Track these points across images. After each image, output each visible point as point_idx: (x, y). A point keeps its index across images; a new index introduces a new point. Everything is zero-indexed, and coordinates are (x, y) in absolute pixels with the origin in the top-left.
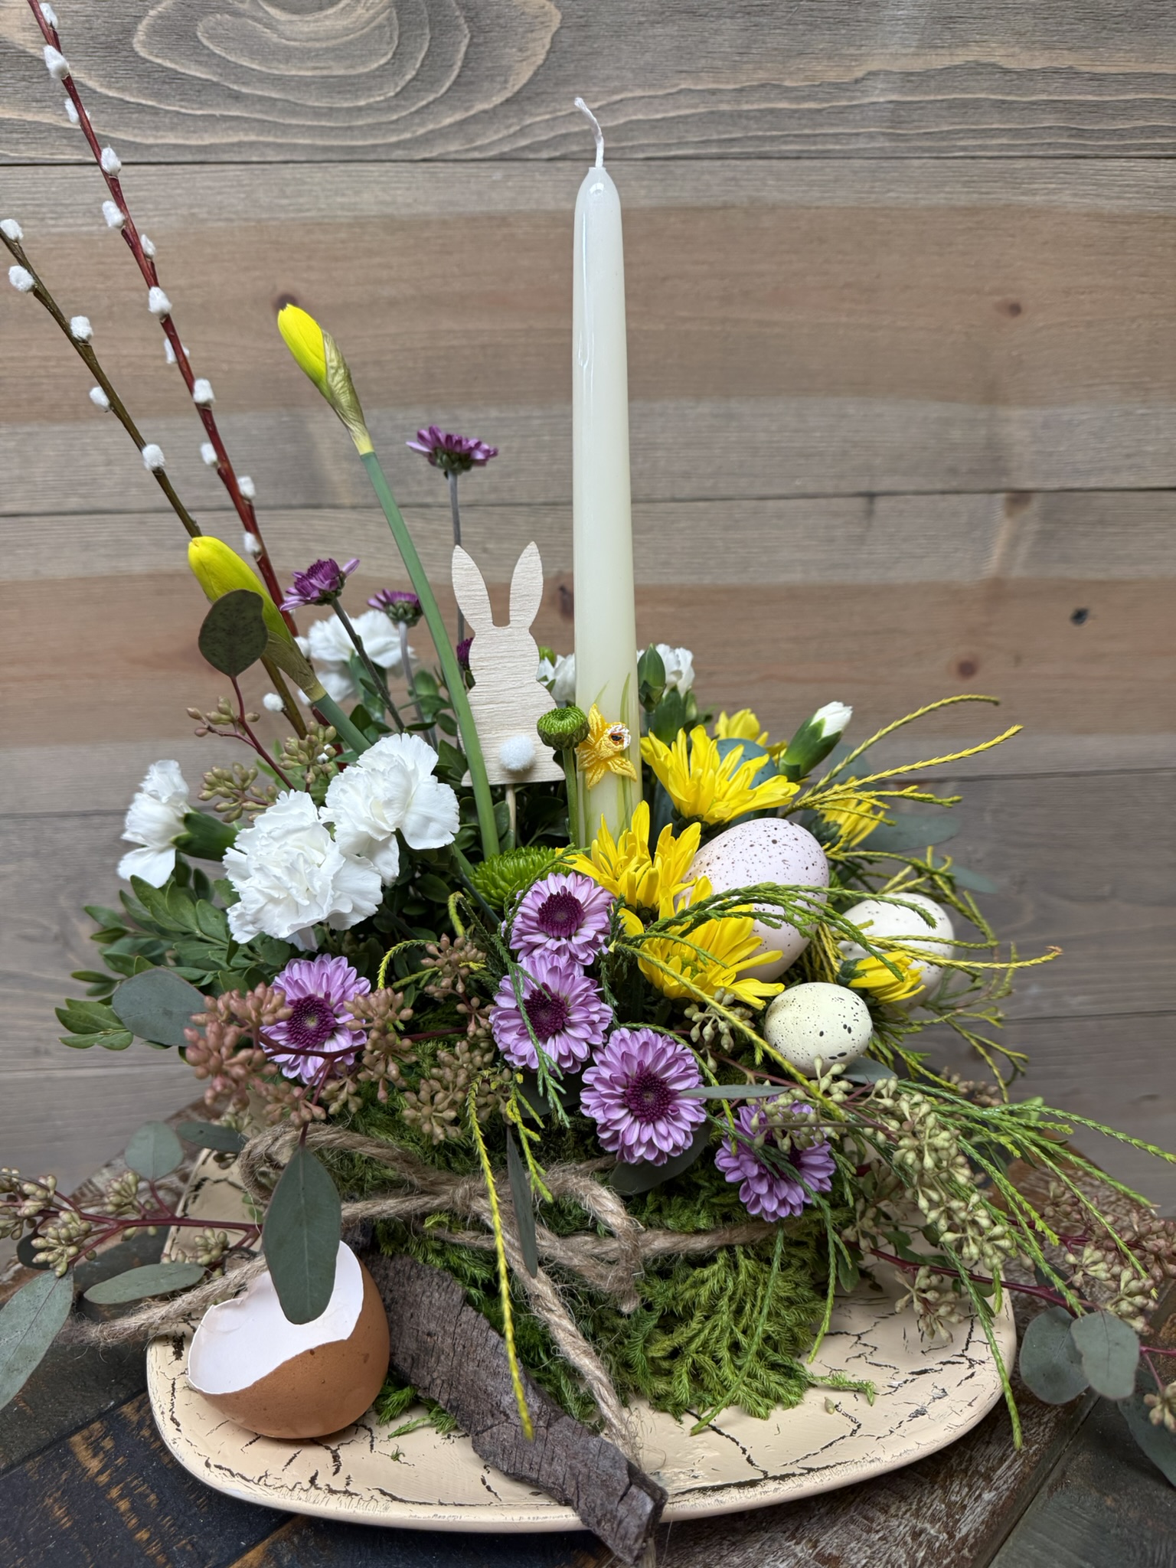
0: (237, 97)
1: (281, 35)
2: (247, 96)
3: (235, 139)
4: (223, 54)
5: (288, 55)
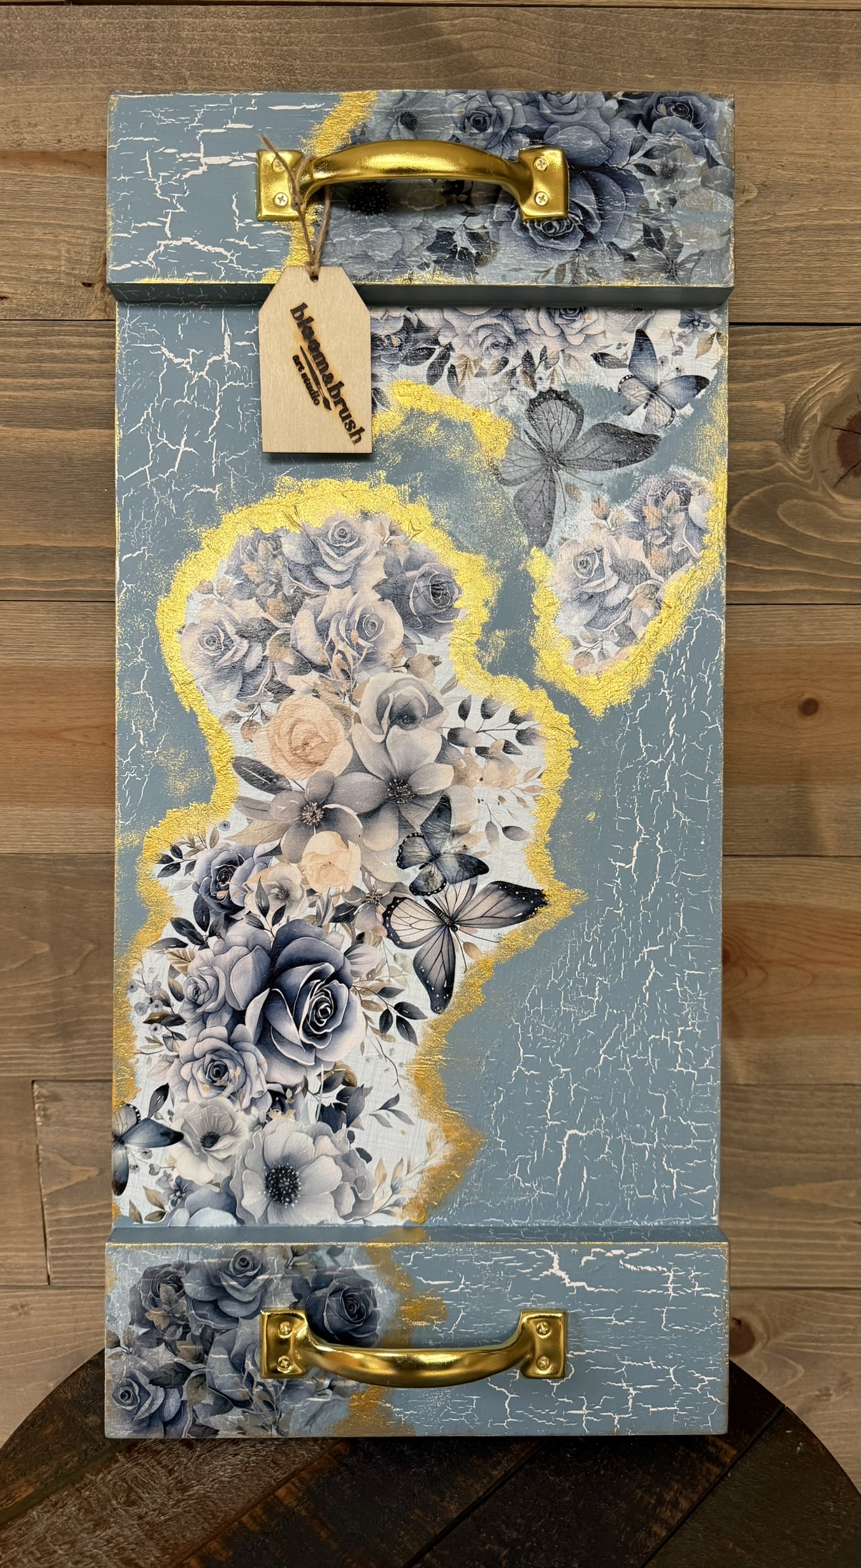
0: (800, 558)
1: (840, 513)
2: (806, 557)
3: (792, 588)
4: (794, 527)
5: (843, 528)
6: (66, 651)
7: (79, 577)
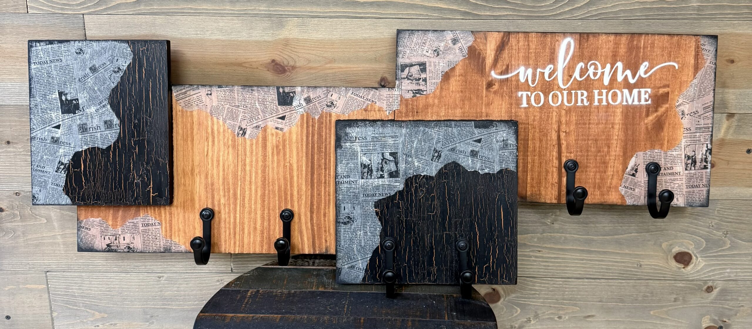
6: (245, 34)
7: (249, 8)
